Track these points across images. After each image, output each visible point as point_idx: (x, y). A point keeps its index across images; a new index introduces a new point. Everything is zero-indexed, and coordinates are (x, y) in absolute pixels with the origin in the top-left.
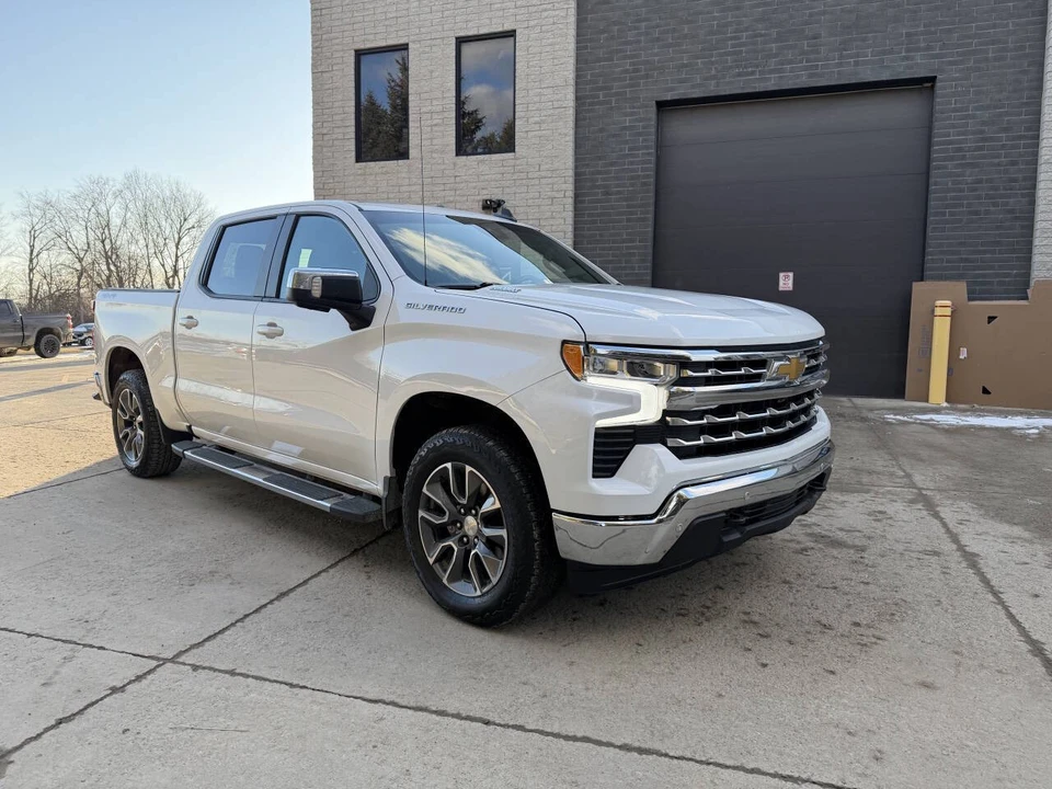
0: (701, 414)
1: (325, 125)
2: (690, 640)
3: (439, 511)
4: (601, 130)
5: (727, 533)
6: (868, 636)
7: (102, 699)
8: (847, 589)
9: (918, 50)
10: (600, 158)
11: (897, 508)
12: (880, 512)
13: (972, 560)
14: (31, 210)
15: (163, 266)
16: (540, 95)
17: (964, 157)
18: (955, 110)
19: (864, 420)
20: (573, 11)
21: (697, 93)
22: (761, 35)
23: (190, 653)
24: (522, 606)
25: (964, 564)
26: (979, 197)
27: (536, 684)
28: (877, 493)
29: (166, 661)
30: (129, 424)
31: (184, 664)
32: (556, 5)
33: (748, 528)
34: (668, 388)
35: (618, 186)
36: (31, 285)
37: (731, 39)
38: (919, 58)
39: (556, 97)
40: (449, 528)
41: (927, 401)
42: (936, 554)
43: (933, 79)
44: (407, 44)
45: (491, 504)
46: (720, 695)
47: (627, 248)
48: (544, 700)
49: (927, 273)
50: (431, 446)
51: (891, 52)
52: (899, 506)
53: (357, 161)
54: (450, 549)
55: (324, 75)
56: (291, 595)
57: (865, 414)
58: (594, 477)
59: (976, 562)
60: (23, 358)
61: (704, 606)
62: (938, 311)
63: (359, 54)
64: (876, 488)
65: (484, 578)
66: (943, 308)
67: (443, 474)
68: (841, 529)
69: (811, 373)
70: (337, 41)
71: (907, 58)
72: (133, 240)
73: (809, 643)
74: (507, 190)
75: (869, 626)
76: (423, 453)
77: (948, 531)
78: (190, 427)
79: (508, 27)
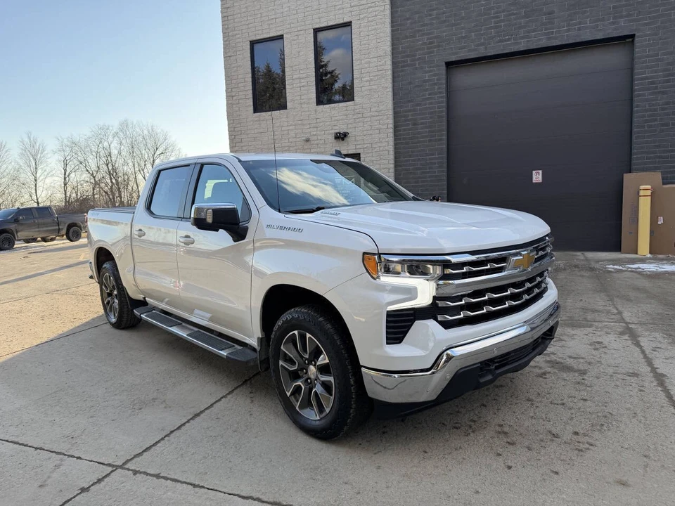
0: (460, 298)
1: (233, 90)
2: (460, 448)
3: (291, 362)
4: (410, 83)
5: (481, 376)
6: (583, 443)
7: (74, 497)
8: (571, 404)
9: (622, 17)
10: (409, 101)
11: (610, 340)
12: (599, 343)
13: (660, 379)
14: (64, 148)
15: (144, 178)
16: (369, 63)
17: (656, 88)
18: (647, 56)
19: (592, 269)
20: (388, 7)
21: (473, 55)
22: (514, 14)
23: (134, 461)
24: (345, 428)
25: (655, 383)
26: (668, 114)
27: (354, 484)
28: (597, 327)
29: (117, 467)
30: (110, 295)
31: (129, 469)
32: (377, 3)
33: (498, 372)
34: (436, 282)
35: (422, 119)
36: (65, 194)
37: (494, 18)
38: (622, 23)
39: (380, 63)
40: (300, 372)
41: (637, 253)
42: (635, 375)
43: (633, 36)
44: (283, 35)
45: (323, 359)
46: (477, 492)
47: (430, 159)
48: (359, 496)
49: (633, 167)
50: (284, 319)
51: (603, 20)
52: (612, 337)
53: (254, 112)
54: (300, 386)
55: (231, 58)
56: (202, 415)
57: (593, 265)
58: (387, 344)
59: (664, 381)
60: (59, 242)
61: (472, 421)
62: (642, 193)
63: (253, 43)
64: (596, 324)
65: (321, 408)
66: (645, 190)
67: (293, 339)
68: (570, 357)
69: (539, 261)
70: (238, 36)
71: (613, 23)
72: (126, 163)
73: (542, 449)
74: (350, 126)
75: (585, 435)
76: (280, 324)
77: (645, 356)
78: (144, 298)
79: (346, 20)
